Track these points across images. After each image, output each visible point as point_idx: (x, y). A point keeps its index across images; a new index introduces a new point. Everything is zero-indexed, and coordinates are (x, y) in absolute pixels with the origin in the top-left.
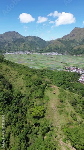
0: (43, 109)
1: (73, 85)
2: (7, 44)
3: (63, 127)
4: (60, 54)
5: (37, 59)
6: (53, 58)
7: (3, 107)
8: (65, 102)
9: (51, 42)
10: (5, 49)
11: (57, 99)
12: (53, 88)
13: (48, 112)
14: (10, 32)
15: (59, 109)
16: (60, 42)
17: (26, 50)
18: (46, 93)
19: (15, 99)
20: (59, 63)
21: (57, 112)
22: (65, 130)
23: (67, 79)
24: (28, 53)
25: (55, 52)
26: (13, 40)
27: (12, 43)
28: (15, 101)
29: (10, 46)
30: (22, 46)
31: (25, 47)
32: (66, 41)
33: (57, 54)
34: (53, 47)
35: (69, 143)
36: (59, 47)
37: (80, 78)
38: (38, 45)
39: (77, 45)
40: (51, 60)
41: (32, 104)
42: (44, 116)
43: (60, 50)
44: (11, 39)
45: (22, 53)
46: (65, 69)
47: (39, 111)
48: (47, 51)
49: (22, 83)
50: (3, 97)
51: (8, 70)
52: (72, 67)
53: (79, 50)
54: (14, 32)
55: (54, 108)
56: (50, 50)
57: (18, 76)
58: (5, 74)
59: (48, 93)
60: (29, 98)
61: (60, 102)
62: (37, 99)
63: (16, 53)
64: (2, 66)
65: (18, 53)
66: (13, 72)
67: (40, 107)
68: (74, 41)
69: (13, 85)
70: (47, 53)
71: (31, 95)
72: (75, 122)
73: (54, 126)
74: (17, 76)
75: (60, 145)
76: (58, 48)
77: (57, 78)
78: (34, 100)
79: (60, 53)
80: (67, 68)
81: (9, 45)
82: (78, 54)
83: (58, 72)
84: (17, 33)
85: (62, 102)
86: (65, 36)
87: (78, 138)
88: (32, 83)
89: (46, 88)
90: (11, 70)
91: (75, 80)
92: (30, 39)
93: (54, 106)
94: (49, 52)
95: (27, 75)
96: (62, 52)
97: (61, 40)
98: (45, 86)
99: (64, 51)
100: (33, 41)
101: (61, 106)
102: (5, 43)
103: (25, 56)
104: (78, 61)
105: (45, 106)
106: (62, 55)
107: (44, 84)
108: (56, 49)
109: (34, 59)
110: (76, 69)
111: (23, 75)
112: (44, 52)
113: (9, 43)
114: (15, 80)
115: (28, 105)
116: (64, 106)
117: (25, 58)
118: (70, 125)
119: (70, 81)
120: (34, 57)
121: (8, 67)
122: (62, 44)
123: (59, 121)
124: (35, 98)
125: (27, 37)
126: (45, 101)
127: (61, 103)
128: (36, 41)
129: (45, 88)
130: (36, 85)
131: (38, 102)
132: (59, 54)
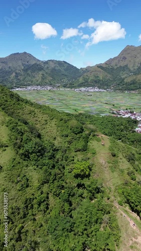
0: (88, 164)
1: (127, 136)
2: (14, 74)
3: (117, 188)
4: (103, 90)
5: (65, 97)
6: (91, 97)
7: (36, 161)
8: (118, 157)
9: (88, 70)
10: (12, 83)
11: (107, 152)
12: (100, 137)
13: (96, 169)
14: (18, 53)
15: (111, 165)
16: (102, 71)
17: (46, 84)
18: (90, 144)
19: (49, 152)
20: (102, 104)
21: (108, 169)
22: (120, 191)
23: (117, 128)
24: (49, 88)
25: (94, 86)
26: (23, 68)
27: (22, 73)
28: (49, 154)
29: (19, 77)
30: (39, 76)
31: (44, 79)
32: (113, 69)
33: (97, 90)
34: (91, 78)
35: (126, 206)
36: (101, 78)
37: (137, 126)
38: (66, 75)
39: (130, 76)
40: (89, 100)
41: (72, 159)
42: (89, 175)
43: (102, 84)
44: (19, 66)
45: (39, 88)
46: (113, 113)
47: (83, 167)
48: (80, 86)
49: (55, 131)
50: (35, 148)
51: (33, 113)
52: (124, 110)
53: (134, 82)
54: (25, 53)
55: (104, 164)
56: (85, 84)
57: (48, 121)
58: (29, 118)
59: (93, 144)
60: (67, 152)
61: (112, 156)
62: (78, 153)
63: (29, 88)
64: (24, 107)
65: (33, 89)
66: (40, 115)
67: (84, 162)
68: (125, 68)
69: (42, 134)
70: (81, 89)
71: (69, 147)
72: (133, 182)
73: (105, 187)
74: (46, 121)
75: (115, 207)
76: (99, 80)
77: (101, 127)
78: (73, 154)
79: (102, 88)
80: (115, 112)
81: (17, 75)
82: (132, 89)
83: (103, 117)
84: (30, 55)
85: (114, 156)
86: (111, 60)
87: (138, 198)
88: (69, 131)
89: (91, 137)
90: (37, 113)
91: (130, 129)
92: (52, 65)
93: (104, 162)
94: (84, 86)
95: (61, 120)
96: (105, 87)
97: (104, 66)
98: (90, 135)
99: (109, 84)
100: (57, 68)
101: (113, 161)
102: (10, 73)
103: (45, 93)
104: (133, 100)
105: (90, 162)
106: (105, 91)
107: (87, 132)
108: (96, 82)
109: (61, 97)
110: (131, 112)
111: (56, 120)
112: (75, 87)
113: (17, 71)
114: (44, 126)
115: (66, 161)
116: (117, 162)
117: (45, 97)
118: (127, 186)
119: (122, 131)
120: (60, 94)
121: (32, 109)
122: (106, 74)
123: (112, 180)
124: (76, 152)
125: (46, 63)
126: (89, 155)
127: (113, 158)
128: (62, 69)
129: (88, 138)
130: (76, 134)
131: (80, 156)
132: (101, 90)
